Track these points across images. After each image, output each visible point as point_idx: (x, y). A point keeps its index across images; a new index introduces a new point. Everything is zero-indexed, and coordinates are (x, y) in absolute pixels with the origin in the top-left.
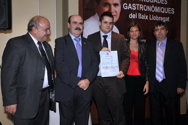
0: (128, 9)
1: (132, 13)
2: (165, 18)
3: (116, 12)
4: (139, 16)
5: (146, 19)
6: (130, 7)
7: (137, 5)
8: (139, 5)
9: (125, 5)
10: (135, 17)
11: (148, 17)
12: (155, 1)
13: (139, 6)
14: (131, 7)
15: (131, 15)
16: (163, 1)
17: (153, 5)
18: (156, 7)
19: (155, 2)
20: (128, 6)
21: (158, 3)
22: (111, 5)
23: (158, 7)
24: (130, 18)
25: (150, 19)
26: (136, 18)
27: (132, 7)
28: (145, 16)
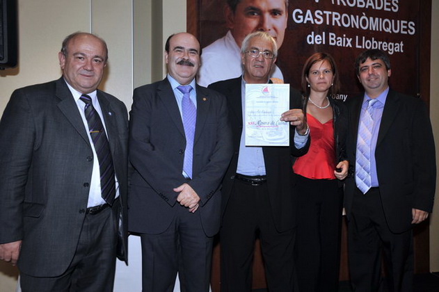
0: (305, 22)
1: (313, 33)
2: (393, 44)
3: (275, 29)
4: (331, 39)
5: (347, 46)
6: (309, 17)
7: (325, 12)
8: (330, 13)
9: (298, 14)
10: (322, 41)
11: (353, 43)
12: (368, 4)
13: (331, 16)
14: (311, 19)
15: (312, 37)
16: (389, 4)
17: (364, 14)
18: (371, 19)
19: (370, 7)
20: (304, 15)
21: (377, 8)
22: (265, 12)
23: (377, 19)
24: (310, 43)
25: (357, 46)
26: (324, 43)
27: (314, 17)
28: (346, 40)
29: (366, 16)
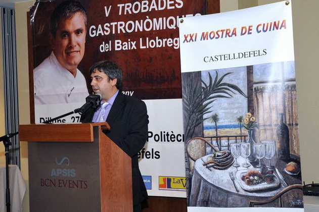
0: (97, 35)
1: (104, 42)
3: (79, 45)
4: (116, 45)
5: (132, 48)
6: (100, 30)
7: (111, 24)
8: (116, 23)
9: (93, 29)
10: (109, 48)
11: (137, 45)
13: (116, 26)
14: (101, 32)
15: (103, 46)
16: (173, 2)
17: (147, 17)
18: (155, 20)
19: (153, 9)
20: (96, 30)
21: (160, 9)
22: (72, 33)
23: (160, 19)
24: (102, 51)
25: (142, 47)
26: (110, 50)
27: (104, 30)
28: (131, 44)
29: (149, 18)
